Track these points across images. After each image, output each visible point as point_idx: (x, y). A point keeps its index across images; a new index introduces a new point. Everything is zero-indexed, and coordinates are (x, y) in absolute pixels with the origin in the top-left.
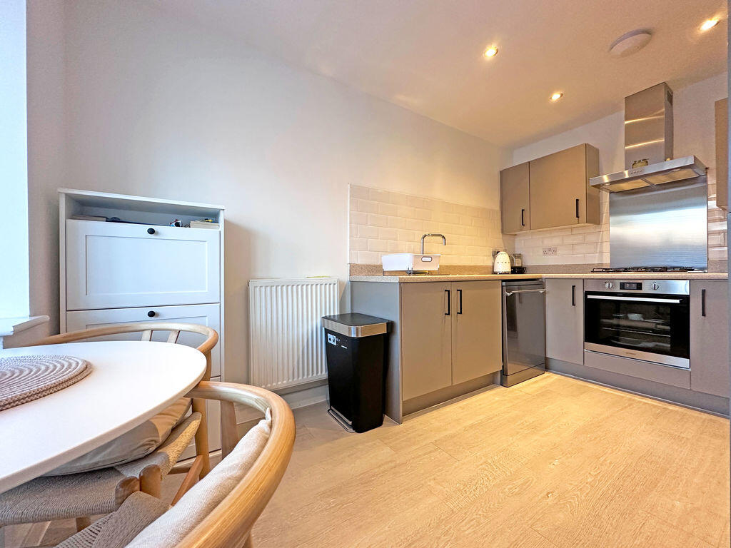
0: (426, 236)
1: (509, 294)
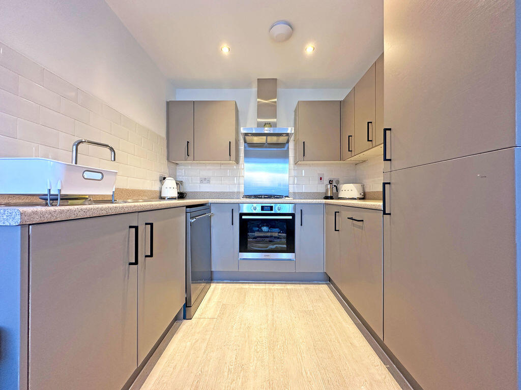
0: (81, 142)
1: (193, 221)
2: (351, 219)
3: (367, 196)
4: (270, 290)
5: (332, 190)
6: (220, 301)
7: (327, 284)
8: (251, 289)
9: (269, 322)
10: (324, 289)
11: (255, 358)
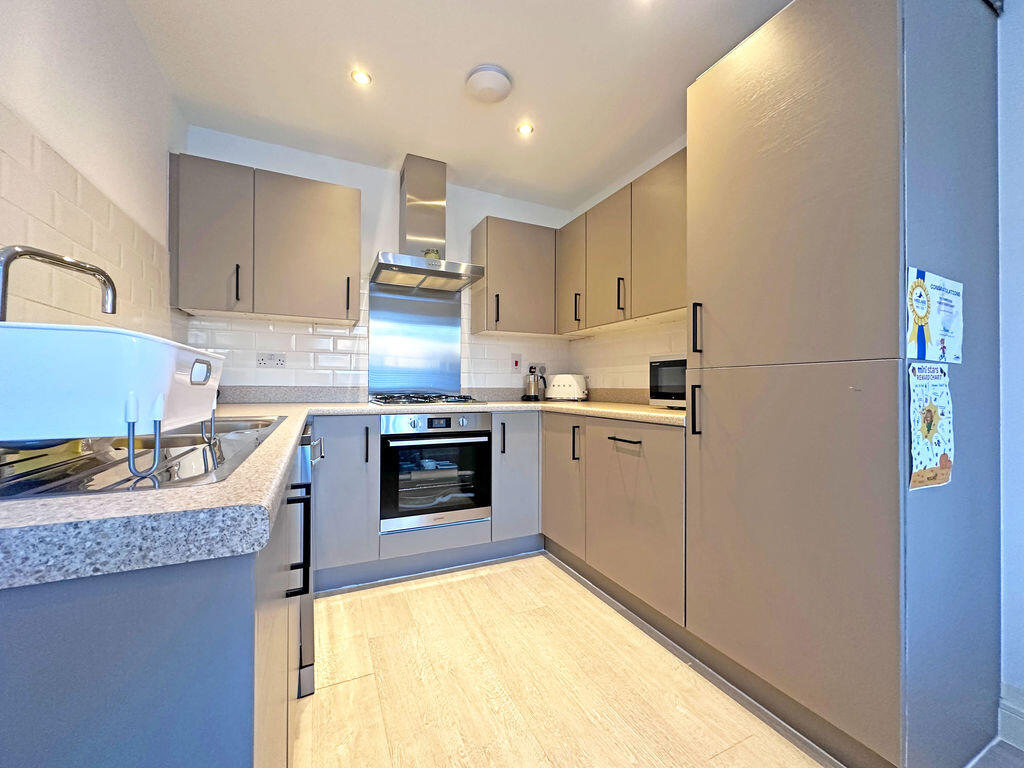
2: (614, 439)
3: (593, 395)
4: (451, 585)
5: (537, 384)
6: (359, 632)
7: (542, 554)
8: (411, 592)
9: (485, 649)
10: (541, 563)
11: (500, 725)
